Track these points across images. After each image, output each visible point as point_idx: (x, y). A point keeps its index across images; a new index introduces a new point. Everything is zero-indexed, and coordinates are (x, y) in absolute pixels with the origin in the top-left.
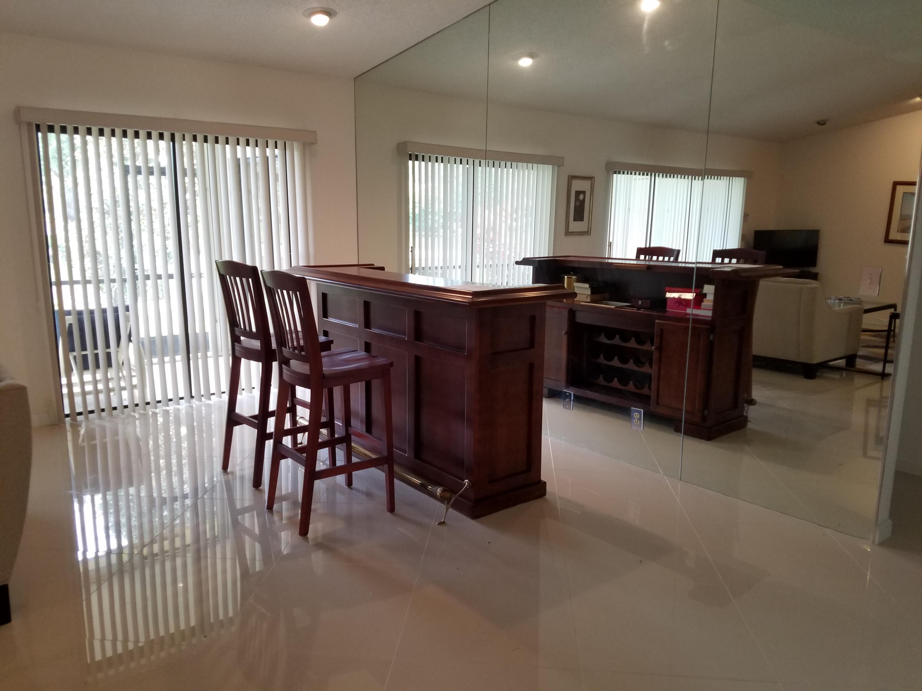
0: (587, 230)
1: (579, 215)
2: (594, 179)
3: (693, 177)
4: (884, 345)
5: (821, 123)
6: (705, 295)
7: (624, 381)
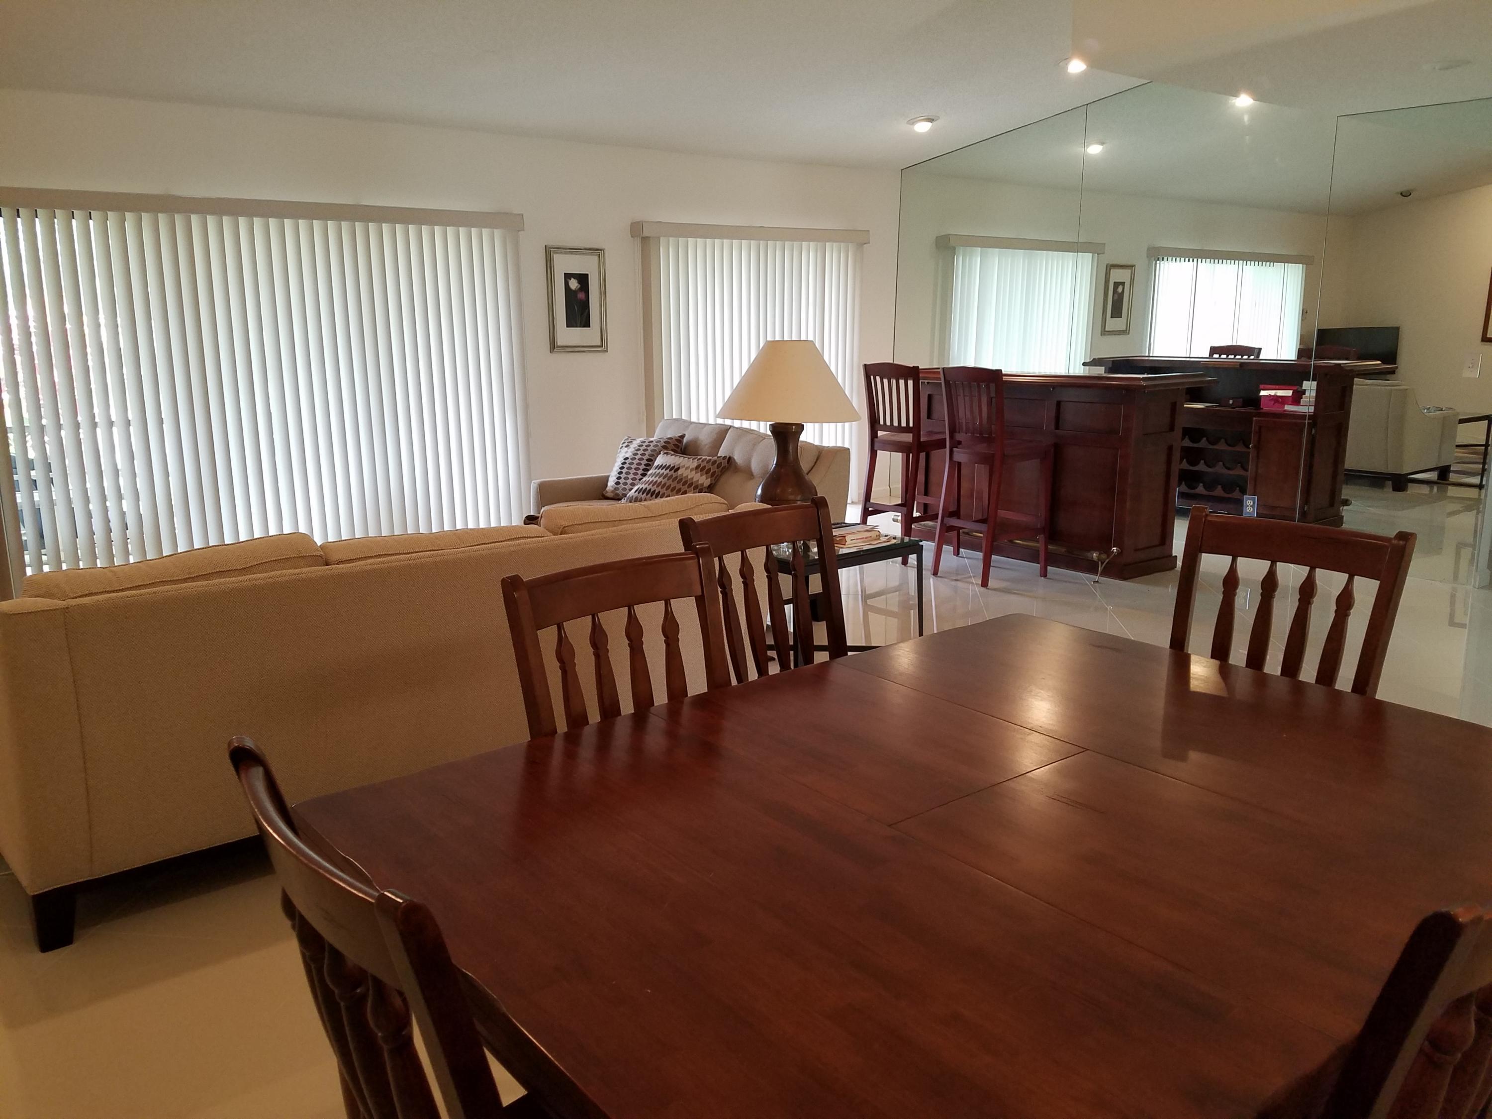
0: (1125, 329)
1: (1117, 312)
2: (1134, 268)
3: (1245, 262)
4: (1482, 461)
5: (1405, 194)
6: (1304, 392)
7: (1209, 487)
